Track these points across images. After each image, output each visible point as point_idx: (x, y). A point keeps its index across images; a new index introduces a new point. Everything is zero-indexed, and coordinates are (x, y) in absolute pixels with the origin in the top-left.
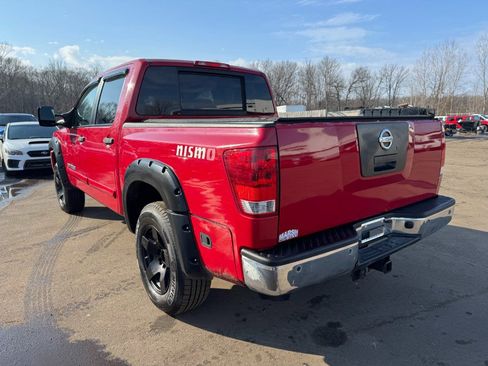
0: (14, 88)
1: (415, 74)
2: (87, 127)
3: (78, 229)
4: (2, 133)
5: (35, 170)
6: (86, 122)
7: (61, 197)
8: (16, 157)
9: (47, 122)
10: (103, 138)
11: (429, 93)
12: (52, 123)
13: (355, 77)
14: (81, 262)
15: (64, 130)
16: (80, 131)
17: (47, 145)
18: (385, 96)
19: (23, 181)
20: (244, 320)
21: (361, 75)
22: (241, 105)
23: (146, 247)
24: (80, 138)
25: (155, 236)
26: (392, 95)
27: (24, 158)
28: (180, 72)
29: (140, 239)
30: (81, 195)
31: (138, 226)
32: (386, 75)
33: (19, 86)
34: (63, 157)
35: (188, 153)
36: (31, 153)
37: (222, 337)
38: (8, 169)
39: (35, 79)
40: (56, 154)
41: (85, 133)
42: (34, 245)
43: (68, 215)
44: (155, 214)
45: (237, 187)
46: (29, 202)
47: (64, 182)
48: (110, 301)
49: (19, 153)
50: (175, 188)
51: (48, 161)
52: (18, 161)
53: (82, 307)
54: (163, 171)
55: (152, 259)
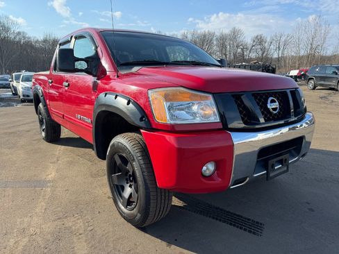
13: (254, 42)
21: (260, 40)
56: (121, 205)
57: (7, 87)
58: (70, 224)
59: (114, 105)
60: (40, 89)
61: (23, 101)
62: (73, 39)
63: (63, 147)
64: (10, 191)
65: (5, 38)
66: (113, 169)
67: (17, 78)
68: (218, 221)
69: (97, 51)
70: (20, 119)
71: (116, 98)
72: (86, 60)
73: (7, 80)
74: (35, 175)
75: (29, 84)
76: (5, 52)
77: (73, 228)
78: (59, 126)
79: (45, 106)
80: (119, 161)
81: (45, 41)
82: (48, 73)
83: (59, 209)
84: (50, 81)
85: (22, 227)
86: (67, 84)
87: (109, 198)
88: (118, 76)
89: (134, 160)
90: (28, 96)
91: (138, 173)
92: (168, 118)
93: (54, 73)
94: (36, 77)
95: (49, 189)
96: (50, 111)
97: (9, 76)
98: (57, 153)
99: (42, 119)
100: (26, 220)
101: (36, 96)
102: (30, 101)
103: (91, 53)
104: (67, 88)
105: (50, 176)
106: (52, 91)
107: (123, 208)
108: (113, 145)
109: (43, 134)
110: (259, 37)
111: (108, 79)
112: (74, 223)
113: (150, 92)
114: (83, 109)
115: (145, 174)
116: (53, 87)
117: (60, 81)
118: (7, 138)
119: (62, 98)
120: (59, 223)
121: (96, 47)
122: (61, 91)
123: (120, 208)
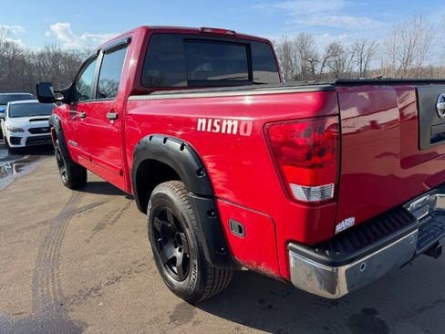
0: (12, 70)
1: (385, 48)
2: (87, 103)
3: (81, 205)
4: (3, 111)
5: (37, 146)
6: (86, 98)
7: (64, 174)
8: (17, 135)
9: (46, 99)
10: (106, 112)
11: (398, 64)
12: (51, 100)
13: (329, 52)
14: (88, 241)
15: (64, 107)
16: (80, 106)
17: (47, 122)
18: (356, 69)
19: (26, 157)
20: (270, 307)
21: (334, 50)
22: (247, 75)
23: (159, 230)
24: (81, 114)
25: (170, 218)
26: (363, 68)
27: (25, 135)
28: (185, 40)
29: (152, 220)
30: (83, 171)
31: (149, 207)
32: (358, 49)
33: (18, 68)
34: (64, 133)
35: (213, 127)
36: (32, 130)
37: (250, 329)
38: (11, 146)
39: (32, 61)
40: (57, 131)
41: (85, 108)
42: (39, 223)
43: (71, 191)
44: (170, 194)
45: (285, 168)
46: (33, 178)
47: (66, 158)
48: (122, 286)
49: (21, 130)
50: (197, 168)
51: (49, 137)
52: (20, 138)
53: (93, 294)
54: (182, 148)
55: (165, 241)
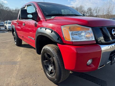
56: (47, 74)
57: (3, 26)
58: (27, 81)
59: (45, 33)
60: (14, 26)
61: (8, 31)
62: (26, 7)
63: (23, 48)
64: (3, 66)
65: (2, 9)
66: (43, 58)
67: (6, 23)
68: (87, 80)
69: (36, 11)
70: (7, 37)
71: (46, 30)
72: (32, 14)
73: (3, 24)
74: (13, 59)
75: (10, 25)
76: (2, 14)
77: (28, 83)
78: (21, 40)
79: (16, 33)
80: (46, 56)
81: (16, 10)
82: (17, 20)
83: (22, 74)
84: (18, 23)
85: (8, 82)
86: (24, 24)
87: (42, 69)
88: (46, 20)
89: (54, 56)
90: (10, 29)
91: (56, 62)
92: (71, 39)
93: (19, 20)
94: (13, 22)
95: (18, 65)
96: (18, 35)
97: (4, 22)
98: (21, 50)
99: (15, 37)
100: (9, 79)
101: (13, 29)
102: (11, 31)
103: (34, 11)
104: (24, 26)
105: (18, 60)
106: (19, 27)
107: (48, 75)
108: (44, 49)
109: (16, 43)
110: (90, 8)
111: (41, 21)
112: (28, 81)
113: (62, 27)
114: (29, 34)
115: (59, 62)
116: (19, 26)
117: (21, 23)
118: (2, 45)
119: (22, 30)
120: (22, 81)
121: (36, 9)
122: (22, 27)
123: (47, 75)
